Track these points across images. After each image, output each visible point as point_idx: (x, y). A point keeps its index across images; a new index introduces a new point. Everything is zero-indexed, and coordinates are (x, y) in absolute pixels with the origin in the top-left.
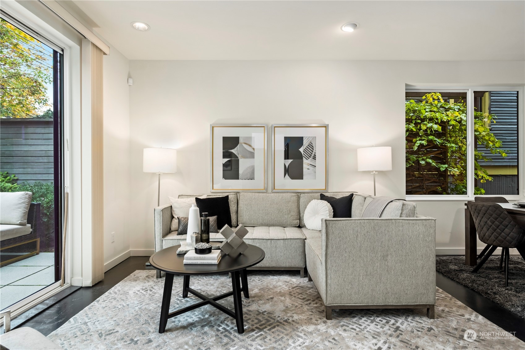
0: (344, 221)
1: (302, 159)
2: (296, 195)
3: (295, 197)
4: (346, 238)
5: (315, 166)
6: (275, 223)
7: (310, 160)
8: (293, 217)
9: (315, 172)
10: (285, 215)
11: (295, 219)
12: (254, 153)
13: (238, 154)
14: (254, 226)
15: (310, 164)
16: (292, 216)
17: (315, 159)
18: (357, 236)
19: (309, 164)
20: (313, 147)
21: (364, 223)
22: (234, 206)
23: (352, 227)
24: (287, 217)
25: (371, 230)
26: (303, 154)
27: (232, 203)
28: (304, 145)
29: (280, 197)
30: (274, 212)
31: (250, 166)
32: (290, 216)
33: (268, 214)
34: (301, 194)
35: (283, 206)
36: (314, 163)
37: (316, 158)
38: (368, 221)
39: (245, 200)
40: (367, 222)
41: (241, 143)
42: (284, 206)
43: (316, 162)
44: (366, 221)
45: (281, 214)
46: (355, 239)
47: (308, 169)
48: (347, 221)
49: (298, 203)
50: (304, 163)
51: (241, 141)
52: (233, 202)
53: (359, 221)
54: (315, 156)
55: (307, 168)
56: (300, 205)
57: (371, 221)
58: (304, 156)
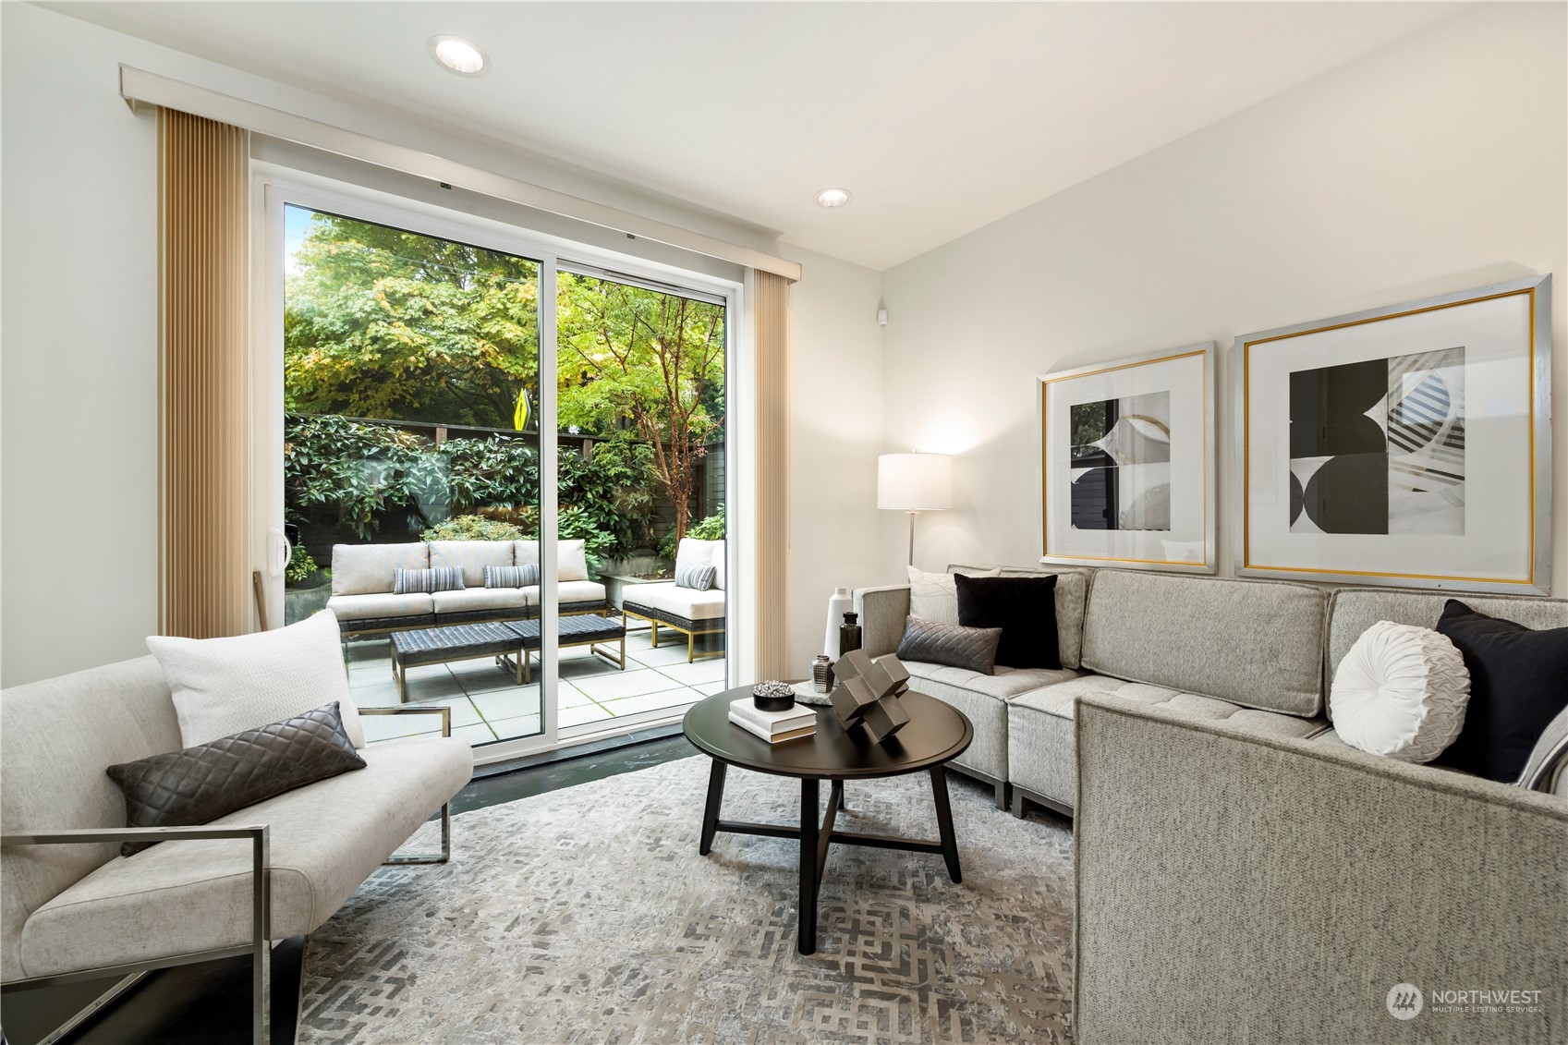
0: (1159, 725)
1: (1383, 448)
2: (1315, 596)
3: (1305, 602)
4: (1166, 805)
5: (1463, 478)
6: (1205, 686)
7: (1429, 453)
8: (1286, 675)
9: (1462, 504)
10: (1251, 662)
11: (1295, 684)
12: (1169, 444)
13: (1117, 452)
14: (1128, 679)
15: (1428, 470)
16: (1281, 671)
17: (1462, 447)
18: (1224, 815)
19: (1420, 468)
20: (1446, 393)
21: (1269, 762)
22: (1075, 609)
23: (1199, 763)
24: (1257, 672)
25: (1311, 810)
26: (1384, 429)
27: (1069, 597)
28: (1390, 391)
29: (1236, 597)
30: (1203, 645)
31: (1155, 488)
32: (1270, 670)
33: (1179, 648)
34: (1340, 591)
35: (1243, 629)
36: (1457, 463)
37: (1463, 439)
38: (1294, 758)
39: (1106, 592)
40: (1288, 764)
41: (1123, 418)
42: (1248, 628)
43: (1463, 457)
44: (1282, 754)
45: (1231, 657)
46: (1213, 825)
47: (1415, 490)
48: (1176, 730)
49: (1322, 628)
50: (1390, 465)
51: (1125, 410)
52: (1071, 594)
53: (1238, 746)
54: (1457, 433)
55: (1407, 488)
56: (1329, 634)
57: (1318, 763)
58: (1390, 439)
